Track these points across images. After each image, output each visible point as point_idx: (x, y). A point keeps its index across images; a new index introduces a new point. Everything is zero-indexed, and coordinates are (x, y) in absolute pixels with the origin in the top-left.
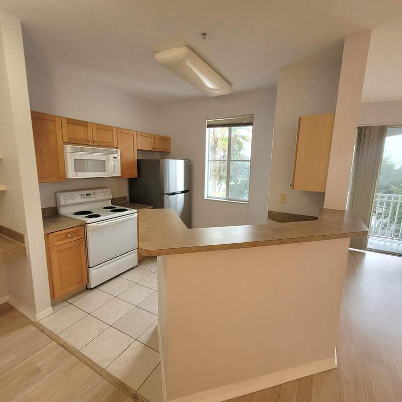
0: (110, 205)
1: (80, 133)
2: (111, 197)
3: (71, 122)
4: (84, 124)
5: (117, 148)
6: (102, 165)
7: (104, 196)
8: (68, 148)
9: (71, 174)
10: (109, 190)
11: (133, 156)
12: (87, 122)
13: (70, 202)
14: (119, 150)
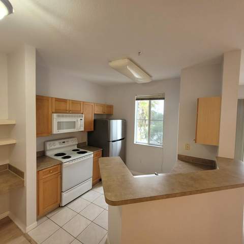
0: (76, 148)
1: (62, 106)
2: (77, 143)
3: (58, 100)
4: (65, 101)
5: (82, 114)
6: (73, 124)
7: (73, 143)
9: (55, 131)
10: (76, 139)
11: (91, 117)
12: (66, 100)
13: (53, 147)
14: (84, 115)
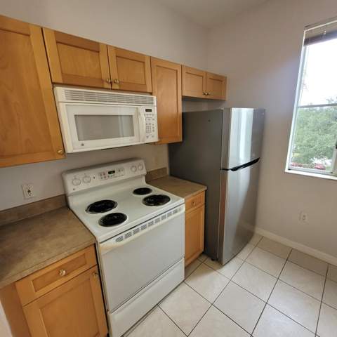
0: (143, 184)
1: (85, 64)
2: (144, 172)
3: (64, 40)
4: (93, 48)
5: (151, 94)
7: (133, 175)
8: (61, 92)
9: (73, 143)
10: (142, 162)
11: (175, 107)
12: (98, 44)
13: (83, 187)
14: (155, 98)
